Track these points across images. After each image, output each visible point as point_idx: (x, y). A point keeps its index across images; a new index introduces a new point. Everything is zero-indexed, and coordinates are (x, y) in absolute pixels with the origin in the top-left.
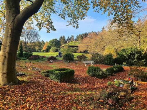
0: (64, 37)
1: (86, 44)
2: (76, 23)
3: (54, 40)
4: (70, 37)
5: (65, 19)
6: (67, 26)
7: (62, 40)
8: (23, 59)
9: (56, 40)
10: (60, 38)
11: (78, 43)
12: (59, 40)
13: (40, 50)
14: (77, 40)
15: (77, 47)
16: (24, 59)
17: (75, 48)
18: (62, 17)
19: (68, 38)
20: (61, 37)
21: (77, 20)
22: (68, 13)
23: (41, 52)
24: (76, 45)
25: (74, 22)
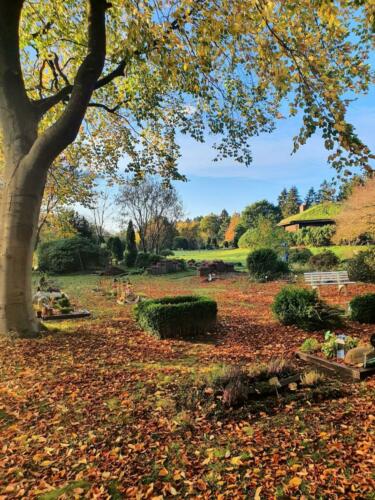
0: (294, 191)
1: (365, 212)
2: (243, 146)
3: (257, 205)
4: (316, 190)
5: (202, 141)
6: (216, 160)
7: (289, 204)
8: (134, 274)
9: (265, 203)
10: (280, 198)
11: (338, 210)
12: (276, 204)
13: (215, 241)
14: (345, 198)
15: (331, 222)
16: (137, 273)
17: (324, 228)
18: (193, 136)
19: (312, 191)
20: (284, 193)
21: (246, 138)
22: (211, 120)
23: (218, 247)
24: (329, 217)
25: (237, 146)
